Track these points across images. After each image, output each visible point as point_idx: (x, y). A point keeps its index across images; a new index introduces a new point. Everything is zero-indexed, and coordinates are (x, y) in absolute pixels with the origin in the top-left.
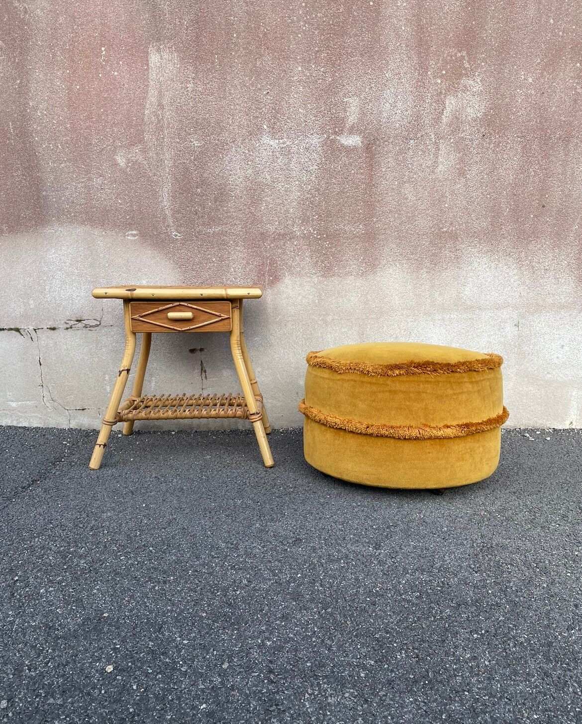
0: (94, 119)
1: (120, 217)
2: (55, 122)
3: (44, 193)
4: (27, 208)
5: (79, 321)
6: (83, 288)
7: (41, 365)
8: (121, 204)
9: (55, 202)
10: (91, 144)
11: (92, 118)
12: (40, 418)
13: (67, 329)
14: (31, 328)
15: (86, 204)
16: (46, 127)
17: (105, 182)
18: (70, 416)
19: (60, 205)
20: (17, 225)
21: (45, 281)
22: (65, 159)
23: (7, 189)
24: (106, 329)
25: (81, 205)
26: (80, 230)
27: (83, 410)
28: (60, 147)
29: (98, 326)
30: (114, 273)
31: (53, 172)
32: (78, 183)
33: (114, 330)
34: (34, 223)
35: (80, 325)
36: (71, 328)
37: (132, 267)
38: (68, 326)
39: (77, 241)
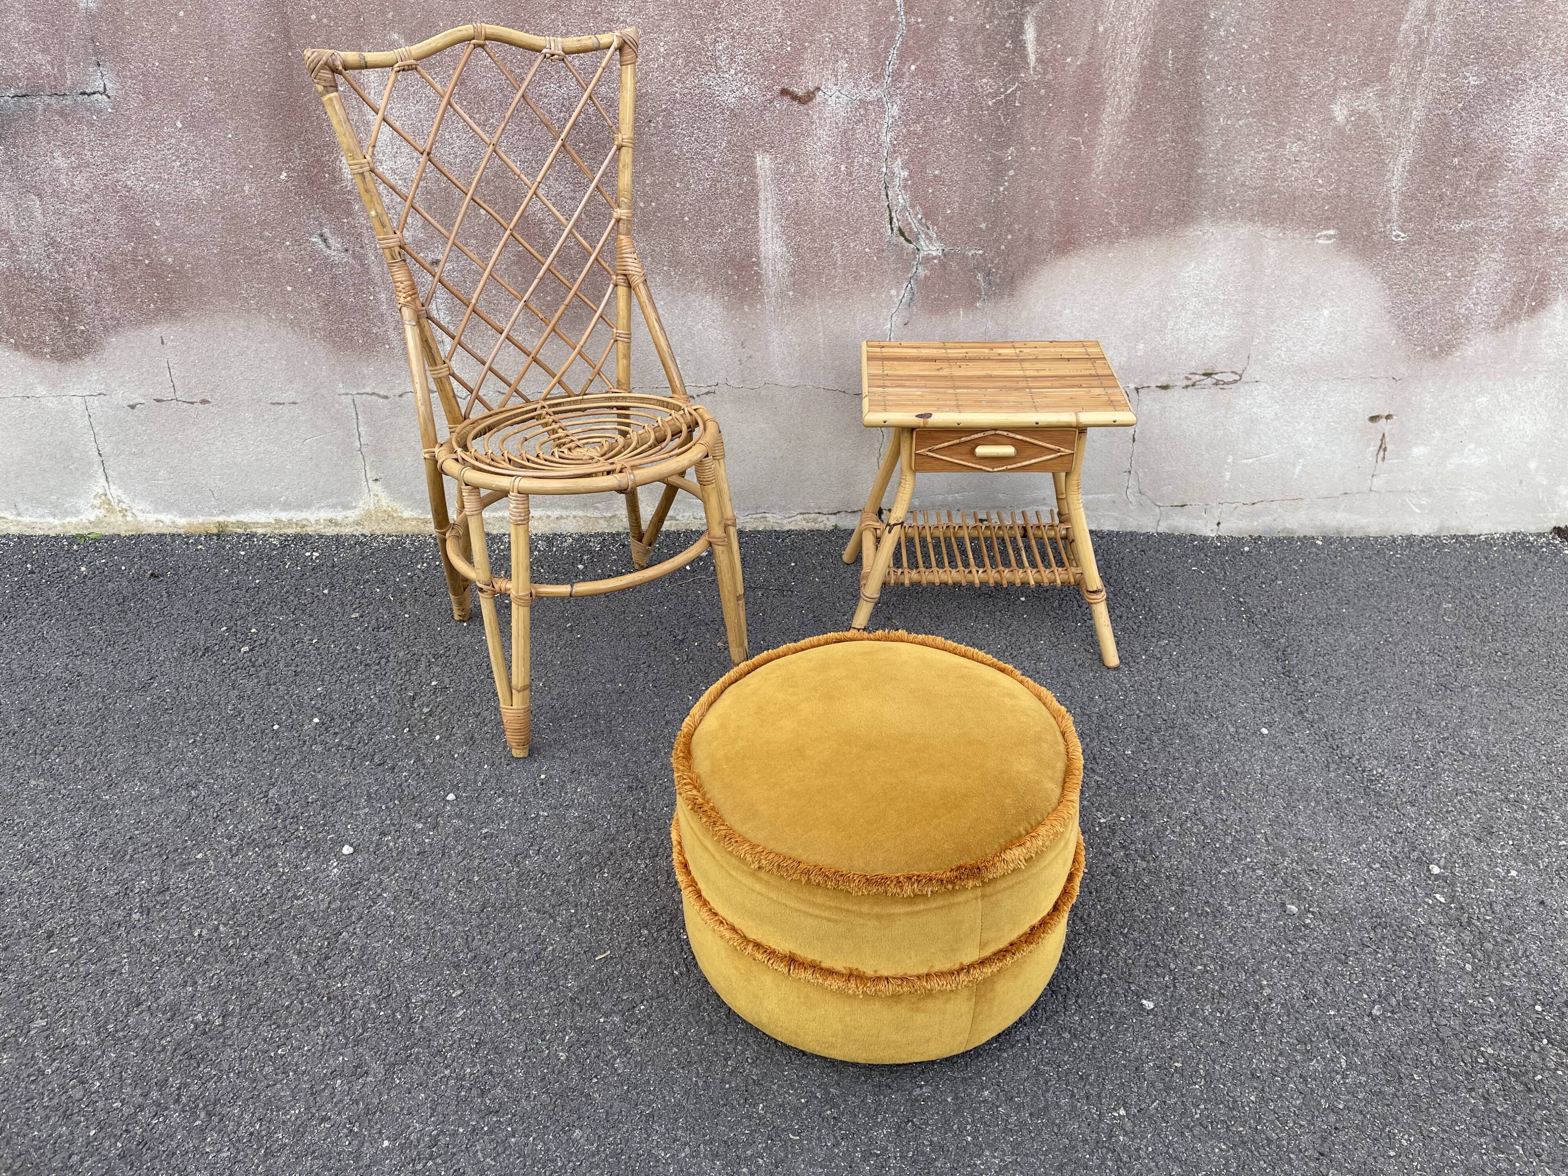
0: (1313, 41)
1: (1314, 207)
2: (1246, 47)
3: (1200, 171)
4: (1167, 197)
5: (1208, 375)
6: (1226, 323)
7: (1134, 440)
8: (1321, 186)
9: (1215, 184)
10: (1297, 85)
11: (1310, 39)
12: (1116, 518)
13: (1187, 387)
14: (1132, 386)
15: (1264, 187)
16: (1228, 56)
17: (1305, 149)
18: (1161, 515)
19: (1220, 190)
20: (1145, 225)
21: (1169, 313)
22: (1248, 112)
23: (1142, 166)
24: (1247, 387)
25: (1255, 189)
26: (1243, 230)
27: (1182, 506)
28: (1244, 91)
29: (1236, 381)
30: (1282, 300)
31: (1222, 134)
32: (1260, 153)
33: (1261, 388)
34: (1172, 220)
35: (1209, 381)
36: (1193, 385)
37: (1312, 288)
38: (1190, 383)
39: (1235, 249)
